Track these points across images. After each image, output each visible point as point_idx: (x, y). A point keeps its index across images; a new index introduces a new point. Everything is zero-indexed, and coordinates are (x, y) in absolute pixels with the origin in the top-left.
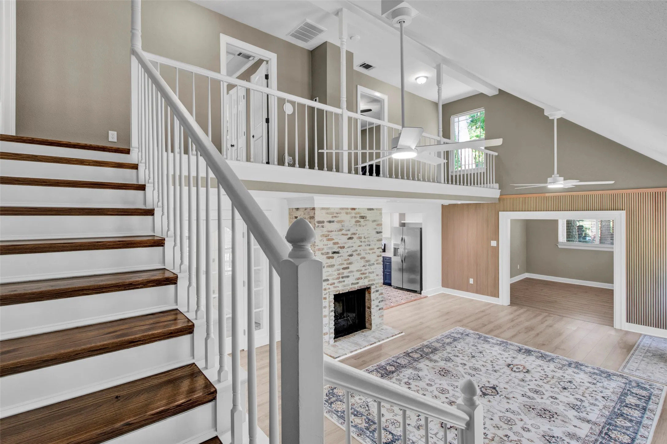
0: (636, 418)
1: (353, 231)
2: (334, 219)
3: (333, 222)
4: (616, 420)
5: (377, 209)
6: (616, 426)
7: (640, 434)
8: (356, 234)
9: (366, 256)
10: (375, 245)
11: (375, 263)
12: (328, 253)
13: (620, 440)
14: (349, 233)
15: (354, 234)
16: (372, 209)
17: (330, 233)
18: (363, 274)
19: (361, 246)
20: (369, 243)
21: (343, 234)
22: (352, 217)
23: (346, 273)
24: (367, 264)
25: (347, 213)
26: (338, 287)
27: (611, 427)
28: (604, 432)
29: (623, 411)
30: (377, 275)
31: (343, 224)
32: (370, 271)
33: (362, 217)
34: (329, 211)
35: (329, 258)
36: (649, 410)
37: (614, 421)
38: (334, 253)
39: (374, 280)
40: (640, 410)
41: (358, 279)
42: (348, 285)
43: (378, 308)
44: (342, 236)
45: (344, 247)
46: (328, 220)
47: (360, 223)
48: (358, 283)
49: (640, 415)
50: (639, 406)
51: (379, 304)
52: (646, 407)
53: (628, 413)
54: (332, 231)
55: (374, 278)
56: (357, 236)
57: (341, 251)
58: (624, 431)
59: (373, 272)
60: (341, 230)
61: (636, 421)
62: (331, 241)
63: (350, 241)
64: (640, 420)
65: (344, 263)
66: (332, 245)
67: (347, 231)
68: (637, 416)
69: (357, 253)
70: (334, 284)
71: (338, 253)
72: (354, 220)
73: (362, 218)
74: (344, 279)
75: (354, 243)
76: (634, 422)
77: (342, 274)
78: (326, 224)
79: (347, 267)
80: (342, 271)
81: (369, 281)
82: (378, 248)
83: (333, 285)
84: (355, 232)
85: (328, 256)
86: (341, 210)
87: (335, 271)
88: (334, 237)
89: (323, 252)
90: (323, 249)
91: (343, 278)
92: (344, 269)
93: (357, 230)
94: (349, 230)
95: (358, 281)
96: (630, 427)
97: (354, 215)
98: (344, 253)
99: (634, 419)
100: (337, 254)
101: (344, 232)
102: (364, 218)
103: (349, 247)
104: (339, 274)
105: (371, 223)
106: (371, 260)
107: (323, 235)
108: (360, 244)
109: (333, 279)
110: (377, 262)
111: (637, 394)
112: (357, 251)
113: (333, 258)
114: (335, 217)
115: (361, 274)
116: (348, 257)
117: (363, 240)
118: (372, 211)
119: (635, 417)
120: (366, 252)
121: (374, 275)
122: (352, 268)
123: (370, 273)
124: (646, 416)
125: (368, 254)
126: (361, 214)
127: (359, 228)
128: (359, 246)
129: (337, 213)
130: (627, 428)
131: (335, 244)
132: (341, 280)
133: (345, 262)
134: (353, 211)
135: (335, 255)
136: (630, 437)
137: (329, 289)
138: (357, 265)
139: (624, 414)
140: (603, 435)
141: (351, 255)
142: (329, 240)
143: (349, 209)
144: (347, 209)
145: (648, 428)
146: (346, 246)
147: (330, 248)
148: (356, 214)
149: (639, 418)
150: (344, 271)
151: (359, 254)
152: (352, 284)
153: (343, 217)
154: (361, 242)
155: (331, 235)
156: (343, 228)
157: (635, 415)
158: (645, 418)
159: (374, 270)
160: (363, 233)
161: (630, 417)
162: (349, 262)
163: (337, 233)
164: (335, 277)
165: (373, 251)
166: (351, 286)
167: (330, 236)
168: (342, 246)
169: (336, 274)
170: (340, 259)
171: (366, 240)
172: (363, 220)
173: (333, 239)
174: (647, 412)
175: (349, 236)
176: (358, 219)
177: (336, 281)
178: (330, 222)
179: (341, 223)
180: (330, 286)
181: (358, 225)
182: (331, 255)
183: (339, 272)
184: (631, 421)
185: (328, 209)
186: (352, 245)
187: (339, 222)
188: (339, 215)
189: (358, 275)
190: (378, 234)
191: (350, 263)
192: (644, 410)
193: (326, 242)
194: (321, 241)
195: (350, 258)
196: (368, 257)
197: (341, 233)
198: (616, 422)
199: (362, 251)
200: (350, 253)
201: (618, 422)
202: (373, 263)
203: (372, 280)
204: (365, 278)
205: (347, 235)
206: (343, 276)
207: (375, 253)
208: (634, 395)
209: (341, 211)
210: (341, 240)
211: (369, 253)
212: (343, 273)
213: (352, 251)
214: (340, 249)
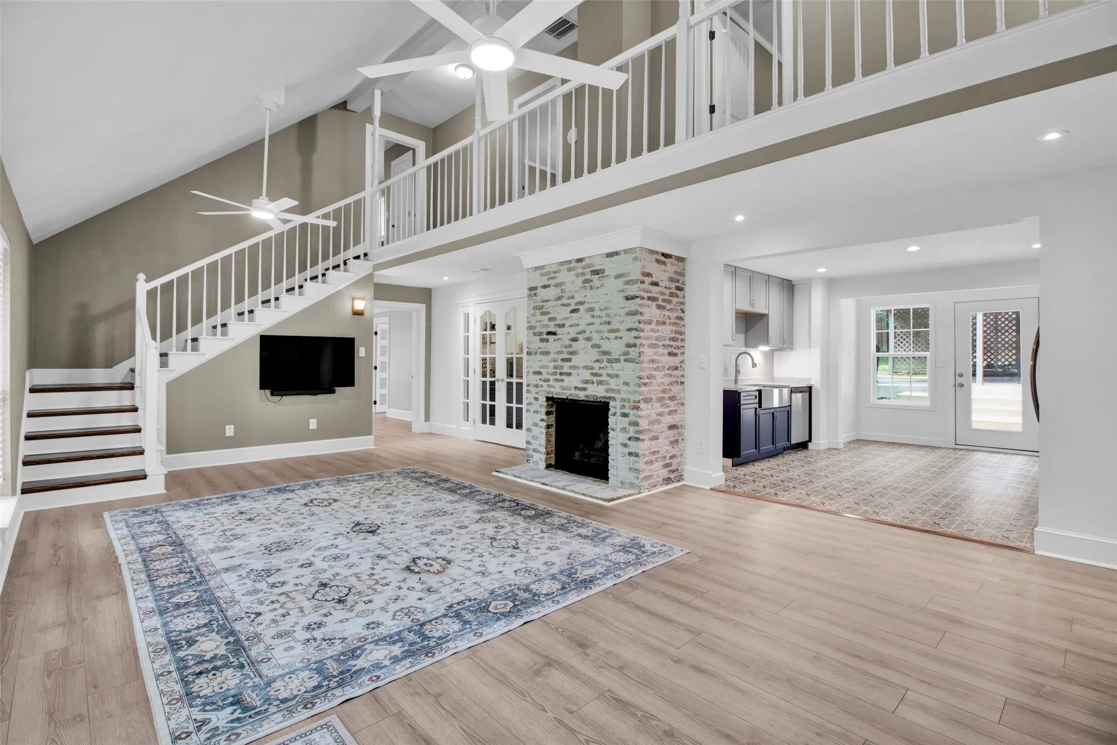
0: (172, 616)
1: (578, 298)
2: (552, 282)
3: (549, 286)
4: (198, 594)
5: (626, 251)
6: (189, 587)
7: (150, 598)
8: (585, 302)
9: (601, 342)
10: (622, 322)
11: (622, 358)
12: (541, 334)
13: (169, 577)
14: (573, 302)
15: (581, 303)
16: (616, 253)
17: (545, 304)
18: (596, 375)
19: (593, 324)
20: (608, 319)
21: (563, 305)
22: (577, 275)
23: (566, 367)
24: (605, 358)
25: (569, 270)
26: (554, 387)
27: (194, 582)
28: (195, 572)
29: (203, 613)
30: (626, 384)
31: (563, 287)
32: (610, 372)
33: (596, 272)
34: (544, 271)
35: (542, 340)
36: (165, 648)
37: (199, 591)
38: (549, 333)
39: (619, 392)
40: (180, 635)
41: (587, 382)
42: (568, 388)
43: (627, 450)
44: (562, 307)
45: (563, 326)
46: (543, 284)
47: (591, 284)
48: (585, 389)
49: (172, 626)
50: (188, 642)
51: (628, 442)
52: (173, 650)
53: (192, 615)
54: (547, 301)
55: (618, 387)
56: (587, 306)
57: (559, 330)
58: (175, 589)
59: (617, 376)
60: (560, 298)
61: (169, 612)
62: (545, 315)
63: (574, 315)
64: (166, 618)
65: (563, 351)
66: (546, 322)
67: (569, 298)
68: (174, 621)
69: (586, 335)
70: (548, 380)
71: (554, 334)
72: (582, 279)
73: (594, 275)
74: (563, 377)
75: (581, 318)
76: (171, 609)
77: (560, 369)
78: (540, 290)
79: (568, 359)
80: (560, 363)
81: (607, 391)
82: (629, 330)
83: (547, 383)
84: (582, 300)
85: (541, 337)
86: (561, 265)
87: (550, 361)
88: (550, 310)
89: (536, 331)
90: (535, 327)
91: (561, 374)
92: (563, 360)
93: (586, 296)
94: (572, 297)
95: (585, 386)
96: (170, 598)
97: (580, 271)
98: (565, 334)
99: (175, 614)
100: (553, 336)
101: (564, 301)
102: (600, 272)
103: (571, 326)
104: (555, 367)
105: (613, 279)
106: (612, 352)
107: (536, 306)
108: (591, 320)
109: (548, 374)
110: (627, 357)
111: (216, 668)
112: (585, 332)
113: (547, 341)
114: (552, 278)
115: (592, 374)
116: (570, 342)
117: (597, 313)
118: (616, 257)
119: (176, 617)
120: (601, 335)
121: (620, 381)
122: (576, 360)
123: (609, 375)
124: (160, 631)
125: (606, 340)
126: (593, 266)
127: (589, 293)
128: (589, 324)
129: (555, 272)
130: (172, 594)
131: (551, 319)
132: (558, 377)
133: (566, 350)
134: (580, 264)
135: (551, 338)
136: (160, 587)
137: (542, 386)
138: (585, 356)
139: (197, 610)
140: (192, 569)
141: (575, 340)
142: (543, 314)
143: (573, 262)
144: (570, 262)
145: (144, 614)
146: (567, 323)
147: (543, 326)
148: (584, 268)
149: (169, 619)
150: (563, 364)
151: (588, 339)
152: (576, 388)
153: (564, 276)
154: (593, 317)
155: (547, 307)
156: (564, 294)
157: (179, 620)
158: (159, 626)
159: (618, 372)
160: (597, 300)
161: (183, 611)
162: (571, 350)
163: (554, 303)
164: (551, 370)
165: (618, 334)
166: (573, 391)
167: (544, 308)
168: (561, 323)
169: (552, 367)
170: (557, 344)
171: (603, 313)
172: (597, 276)
173: (548, 313)
174: (163, 640)
175: (573, 307)
176: (588, 276)
177: (552, 378)
178: (545, 287)
179: (561, 286)
180: (542, 383)
181: (588, 288)
182: (545, 337)
183: (556, 364)
184: (178, 606)
185: (543, 267)
186: (575, 322)
187: (556, 285)
188: (557, 274)
189: (586, 375)
190: (630, 301)
191: (572, 353)
192: (172, 641)
193: (539, 318)
194: (533, 315)
195: (574, 343)
196: (606, 346)
197: (559, 303)
198: (195, 591)
199: (594, 333)
200: (574, 336)
201: (194, 593)
202: (617, 357)
203: (613, 391)
204: (600, 383)
205: (569, 305)
206: (563, 371)
207: (621, 338)
208: (219, 663)
209: (560, 267)
210: (561, 313)
211: (608, 338)
212: (562, 367)
213: (576, 332)
214: (558, 329)
